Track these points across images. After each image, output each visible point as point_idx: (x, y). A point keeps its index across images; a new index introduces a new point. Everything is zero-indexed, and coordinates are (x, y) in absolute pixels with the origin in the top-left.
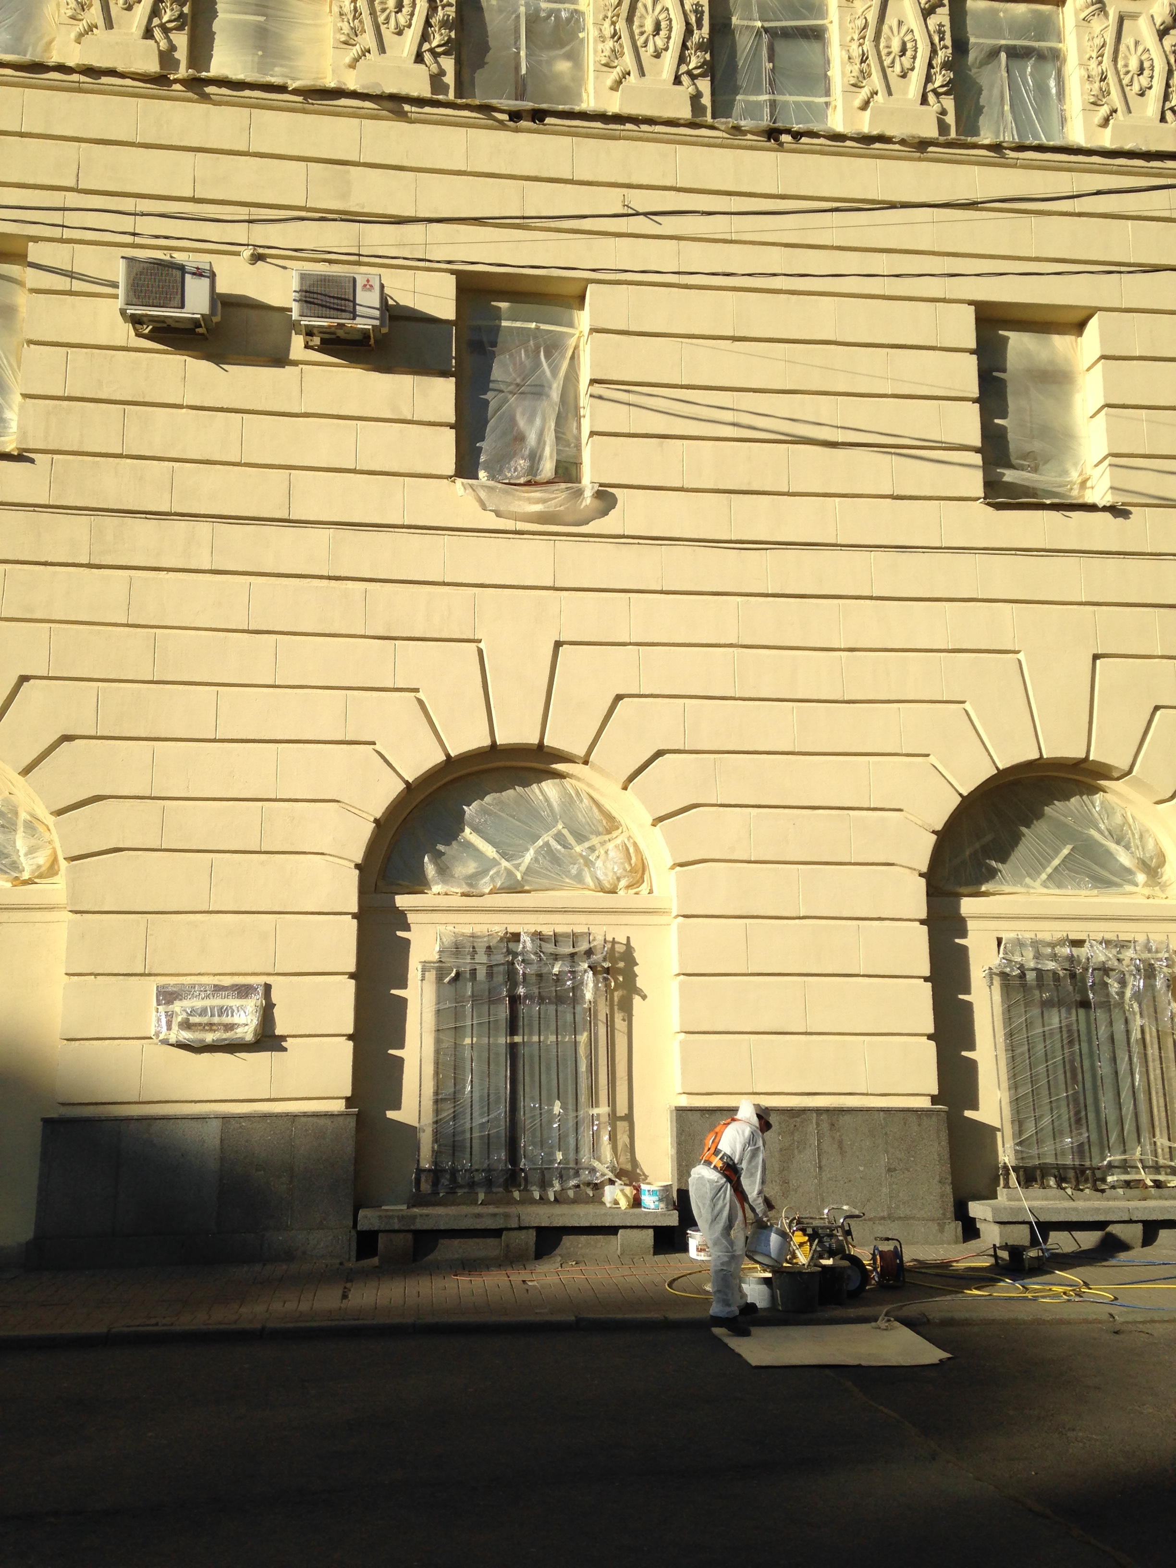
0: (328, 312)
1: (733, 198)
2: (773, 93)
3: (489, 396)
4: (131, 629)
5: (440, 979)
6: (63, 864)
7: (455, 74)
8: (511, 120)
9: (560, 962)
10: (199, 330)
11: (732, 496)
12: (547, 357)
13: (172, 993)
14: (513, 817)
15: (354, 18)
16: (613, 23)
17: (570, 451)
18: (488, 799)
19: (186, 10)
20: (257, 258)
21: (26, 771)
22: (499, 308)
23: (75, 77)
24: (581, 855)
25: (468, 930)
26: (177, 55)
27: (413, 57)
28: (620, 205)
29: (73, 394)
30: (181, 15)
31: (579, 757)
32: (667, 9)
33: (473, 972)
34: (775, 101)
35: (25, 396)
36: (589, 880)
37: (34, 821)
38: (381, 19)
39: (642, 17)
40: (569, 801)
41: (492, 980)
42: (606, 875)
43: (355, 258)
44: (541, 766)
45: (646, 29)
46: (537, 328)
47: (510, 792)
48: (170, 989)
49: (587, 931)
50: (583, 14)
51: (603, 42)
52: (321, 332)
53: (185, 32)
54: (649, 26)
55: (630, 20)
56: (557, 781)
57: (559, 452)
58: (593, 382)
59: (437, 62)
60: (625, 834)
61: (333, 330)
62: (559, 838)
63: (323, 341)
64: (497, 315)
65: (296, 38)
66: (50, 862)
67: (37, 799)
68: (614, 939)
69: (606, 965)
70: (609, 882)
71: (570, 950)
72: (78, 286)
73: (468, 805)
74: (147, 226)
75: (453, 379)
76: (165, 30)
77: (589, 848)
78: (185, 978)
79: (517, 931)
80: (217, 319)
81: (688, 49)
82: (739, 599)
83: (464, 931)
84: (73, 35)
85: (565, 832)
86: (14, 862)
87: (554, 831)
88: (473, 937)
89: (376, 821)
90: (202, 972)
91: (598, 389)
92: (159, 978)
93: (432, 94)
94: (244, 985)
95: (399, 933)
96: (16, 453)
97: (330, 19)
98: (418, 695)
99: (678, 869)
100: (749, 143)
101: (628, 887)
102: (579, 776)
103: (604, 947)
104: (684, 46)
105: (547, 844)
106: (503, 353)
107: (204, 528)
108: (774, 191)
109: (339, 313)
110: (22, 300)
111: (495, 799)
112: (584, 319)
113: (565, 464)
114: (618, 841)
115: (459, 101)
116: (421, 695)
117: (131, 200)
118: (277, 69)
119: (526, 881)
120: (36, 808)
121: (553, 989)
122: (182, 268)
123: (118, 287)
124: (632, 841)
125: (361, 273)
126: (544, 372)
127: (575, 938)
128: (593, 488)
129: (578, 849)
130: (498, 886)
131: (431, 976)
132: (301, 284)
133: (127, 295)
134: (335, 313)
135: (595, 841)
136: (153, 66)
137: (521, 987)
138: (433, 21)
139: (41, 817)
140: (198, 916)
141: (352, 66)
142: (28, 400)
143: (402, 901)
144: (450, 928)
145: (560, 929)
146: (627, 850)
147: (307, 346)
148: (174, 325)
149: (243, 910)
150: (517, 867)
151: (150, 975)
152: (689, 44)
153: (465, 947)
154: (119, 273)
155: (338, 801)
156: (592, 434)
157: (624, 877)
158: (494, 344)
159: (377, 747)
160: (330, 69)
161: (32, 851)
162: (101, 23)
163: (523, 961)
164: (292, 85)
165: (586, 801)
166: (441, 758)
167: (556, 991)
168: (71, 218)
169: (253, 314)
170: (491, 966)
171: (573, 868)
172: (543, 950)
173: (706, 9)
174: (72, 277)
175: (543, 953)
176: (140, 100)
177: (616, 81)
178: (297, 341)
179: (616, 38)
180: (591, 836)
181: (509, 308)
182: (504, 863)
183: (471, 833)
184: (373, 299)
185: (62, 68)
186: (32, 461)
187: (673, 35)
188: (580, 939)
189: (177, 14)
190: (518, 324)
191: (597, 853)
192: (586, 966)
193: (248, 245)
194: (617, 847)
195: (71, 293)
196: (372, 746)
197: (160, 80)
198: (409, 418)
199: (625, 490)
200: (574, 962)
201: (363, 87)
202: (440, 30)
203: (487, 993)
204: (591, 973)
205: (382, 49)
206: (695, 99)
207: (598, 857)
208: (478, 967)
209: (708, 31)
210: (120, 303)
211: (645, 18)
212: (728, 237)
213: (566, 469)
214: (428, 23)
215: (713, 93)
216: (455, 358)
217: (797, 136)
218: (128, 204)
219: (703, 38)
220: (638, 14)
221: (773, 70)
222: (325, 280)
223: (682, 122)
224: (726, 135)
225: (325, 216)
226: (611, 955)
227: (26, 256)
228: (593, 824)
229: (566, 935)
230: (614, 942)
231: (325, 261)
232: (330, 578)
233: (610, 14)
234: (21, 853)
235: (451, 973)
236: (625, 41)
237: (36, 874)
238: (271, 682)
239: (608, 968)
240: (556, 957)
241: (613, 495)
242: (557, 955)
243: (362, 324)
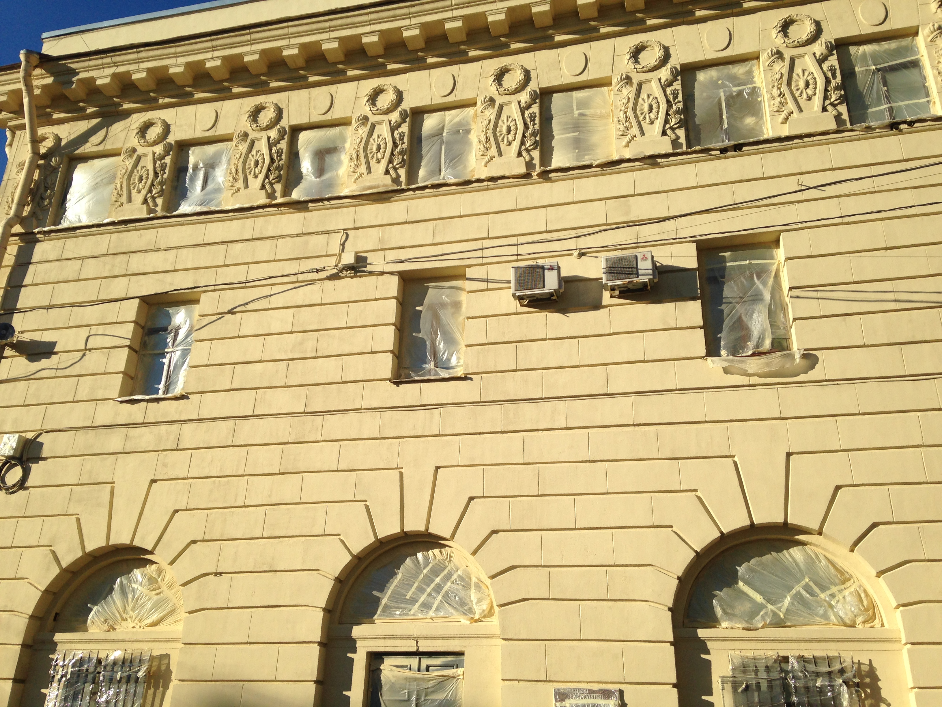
0: (623, 276)
1: (872, 167)
2: (890, 103)
3: (723, 307)
4: (525, 466)
5: (735, 689)
6: (496, 609)
7: (686, 137)
8: (721, 153)
9: (821, 678)
10: (553, 298)
11: (902, 346)
12: (759, 277)
13: (563, 694)
14: (773, 574)
15: (626, 121)
16: (779, 88)
17: (781, 332)
18: (753, 561)
19: (538, 139)
20: (582, 255)
21: (474, 553)
22: (725, 256)
23: (485, 183)
24: (825, 600)
25: (750, 654)
26: (534, 162)
27: (661, 134)
28: (796, 185)
29: (490, 342)
30: (536, 142)
31: (814, 530)
32: (812, 73)
33: (758, 684)
34: (892, 107)
35: (467, 346)
36: (833, 618)
37: (480, 583)
38: (641, 118)
39: (797, 81)
40: (811, 562)
41: (772, 691)
42: (846, 614)
43: (636, 245)
44: (788, 537)
45: (800, 87)
46: (750, 263)
47: (768, 556)
48: (562, 691)
49: (838, 655)
50: (759, 88)
51: (774, 99)
52: (619, 288)
53: (538, 149)
54: (802, 84)
55: (789, 84)
56: (800, 547)
57: (772, 333)
58: (791, 289)
59: (675, 133)
60: (857, 584)
61: (626, 285)
62: (807, 588)
63: (620, 292)
64: (724, 260)
65: (595, 139)
66: (489, 608)
67: (481, 569)
68: (859, 661)
69: (856, 680)
70: (849, 618)
71: (826, 669)
72: (491, 285)
73: (740, 566)
74: (524, 250)
75: (700, 301)
76: (528, 151)
77: (831, 595)
78: (570, 684)
79: (786, 655)
80: (562, 290)
81: (829, 91)
82: (919, 414)
83: (748, 655)
84: (483, 164)
85: (811, 584)
86: (470, 608)
87: (803, 583)
88: (755, 659)
89: (679, 578)
90: (580, 680)
91: (795, 293)
92: (555, 684)
93: (673, 150)
94: (607, 690)
95: (703, 656)
96: (463, 376)
97: (613, 125)
98: (697, 494)
99: (901, 608)
100: (878, 134)
101: (864, 622)
102: (816, 543)
103: (853, 667)
104: (826, 90)
105: (799, 593)
106: (729, 281)
107: (561, 404)
108: (901, 158)
109: (629, 275)
110: (463, 297)
111: (757, 561)
112: (780, 253)
113: (778, 340)
114: (852, 589)
115: (689, 150)
116: (699, 494)
117: (515, 238)
118: (586, 157)
119: (787, 619)
120: (480, 575)
121: (818, 698)
122: (543, 268)
123: (511, 283)
124: (862, 589)
125: (640, 252)
126: (758, 287)
127: (829, 660)
128: (800, 352)
129: (822, 596)
130: (768, 623)
131: (729, 687)
132: (607, 264)
133: (516, 286)
134: (626, 276)
135: (834, 589)
136: (523, 170)
137: (794, 696)
138: (670, 113)
139: (483, 580)
140: (575, 642)
141: (627, 146)
142: (468, 348)
143: (702, 633)
144: (738, 652)
145: (817, 654)
146: (860, 595)
147: (612, 297)
148: (539, 297)
149: (601, 638)
150: (780, 609)
151: (549, 681)
152: (829, 88)
153: (749, 667)
154: (511, 275)
155: (652, 566)
156: (795, 319)
157: (860, 615)
158: (723, 277)
159: (674, 529)
160: (615, 150)
161: (479, 601)
162: (496, 154)
163: (793, 677)
164: (595, 163)
165: (824, 562)
166: (718, 534)
167: (821, 700)
168: (486, 253)
169: (581, 284)
170: (771, 680)
171: (820, 610)
172: (807, 669)
173: (837, 67)
174: (488, 282)
175: (807, 672)
176: (517, 188)
177: (784, 119)
178: (606, 295)
179: (782, 96)
180: (831, 586)
181: (731, 255)
182: (770, 607)
183: (743, 585)
184: (648, 265)
185: (479, 181)
186: (471, 379)
187: (818, 86)
188: (833, 661)
189: (533, 142)
190: (738, 263)
191: (837, 598)
192: (841, 681)
193: (576, 249)
194: (851, 593)
195: (487, 290)
196: (670, 529)
197: (527, 176)
198: (674, 326)
199: (823, 351)
200: (831, 678)
201: (633, 156)
202: (674, 116)
203: (769, 701)
204: (845, 687)
205: (643, 133)
206: (838, 117)
207: (838, 601)
208: (761, 681)
209: (840, 79)
210: (512, 291)
211: (799, 81)
212: (873, 190)
213: (780, 343)
214: (667, 114)
215: (849, 112)
216: (700, 289)
217: (911, 124)
218: (513, 240)
219: (838, 83)
220: (794, 80)
221: (887, 91)
222: (620, 260)
223: (831, 131)
224: (861, 133)
225: (618, 226)
226: (858, 673)
227: (465, 275)
228: (831, 577)
229: (822, 658)
230: (859, 663)
231: (619, 249)
232: (634, 425)
233: (776, 84)
234: (474, 603)
235: (742, 686)
236: (788, 96)
237: (482, 615)
238: (605, 491)
239: (858, 683)
240: (817, 675)
241: (815, 356)
242: (817, 673)
243: (642, 279)
